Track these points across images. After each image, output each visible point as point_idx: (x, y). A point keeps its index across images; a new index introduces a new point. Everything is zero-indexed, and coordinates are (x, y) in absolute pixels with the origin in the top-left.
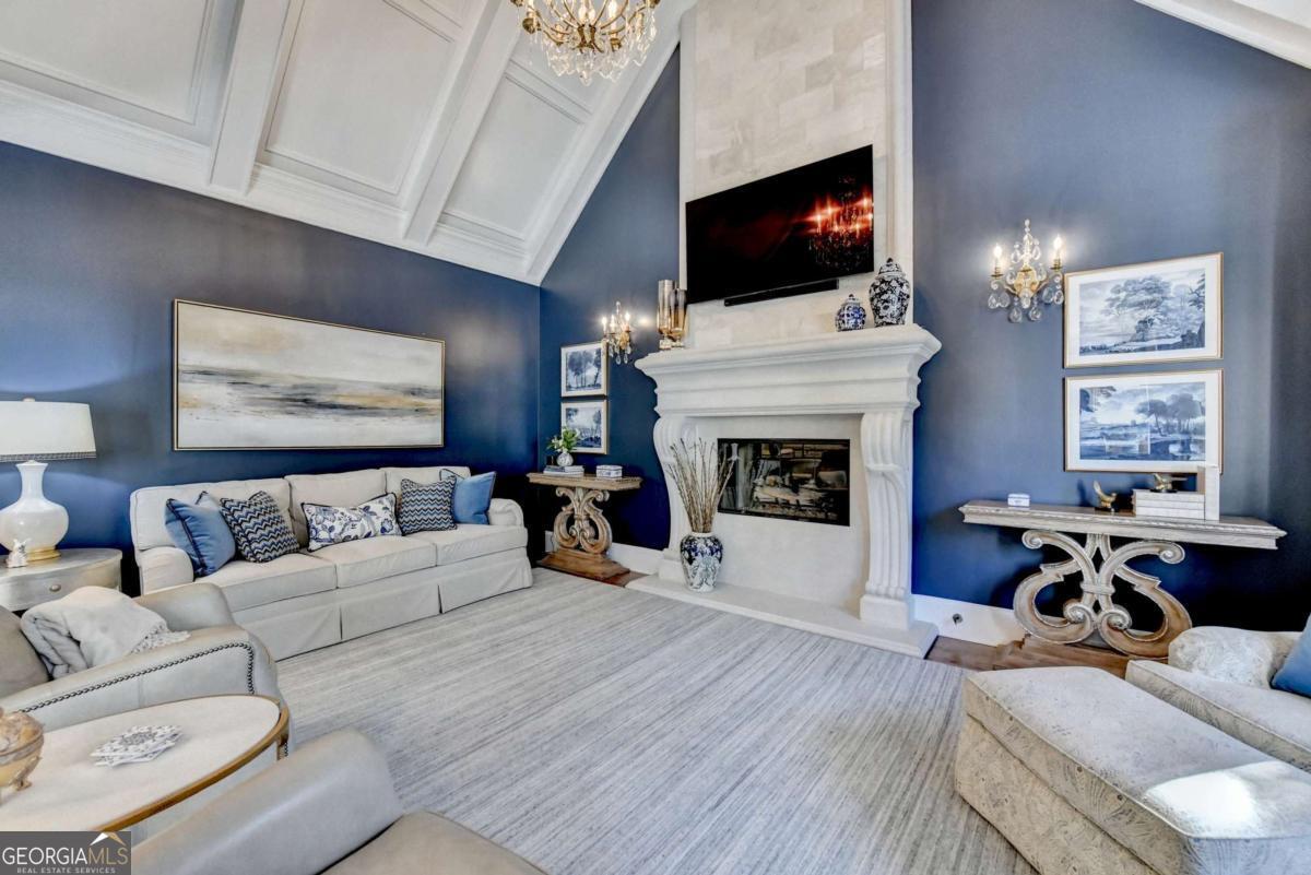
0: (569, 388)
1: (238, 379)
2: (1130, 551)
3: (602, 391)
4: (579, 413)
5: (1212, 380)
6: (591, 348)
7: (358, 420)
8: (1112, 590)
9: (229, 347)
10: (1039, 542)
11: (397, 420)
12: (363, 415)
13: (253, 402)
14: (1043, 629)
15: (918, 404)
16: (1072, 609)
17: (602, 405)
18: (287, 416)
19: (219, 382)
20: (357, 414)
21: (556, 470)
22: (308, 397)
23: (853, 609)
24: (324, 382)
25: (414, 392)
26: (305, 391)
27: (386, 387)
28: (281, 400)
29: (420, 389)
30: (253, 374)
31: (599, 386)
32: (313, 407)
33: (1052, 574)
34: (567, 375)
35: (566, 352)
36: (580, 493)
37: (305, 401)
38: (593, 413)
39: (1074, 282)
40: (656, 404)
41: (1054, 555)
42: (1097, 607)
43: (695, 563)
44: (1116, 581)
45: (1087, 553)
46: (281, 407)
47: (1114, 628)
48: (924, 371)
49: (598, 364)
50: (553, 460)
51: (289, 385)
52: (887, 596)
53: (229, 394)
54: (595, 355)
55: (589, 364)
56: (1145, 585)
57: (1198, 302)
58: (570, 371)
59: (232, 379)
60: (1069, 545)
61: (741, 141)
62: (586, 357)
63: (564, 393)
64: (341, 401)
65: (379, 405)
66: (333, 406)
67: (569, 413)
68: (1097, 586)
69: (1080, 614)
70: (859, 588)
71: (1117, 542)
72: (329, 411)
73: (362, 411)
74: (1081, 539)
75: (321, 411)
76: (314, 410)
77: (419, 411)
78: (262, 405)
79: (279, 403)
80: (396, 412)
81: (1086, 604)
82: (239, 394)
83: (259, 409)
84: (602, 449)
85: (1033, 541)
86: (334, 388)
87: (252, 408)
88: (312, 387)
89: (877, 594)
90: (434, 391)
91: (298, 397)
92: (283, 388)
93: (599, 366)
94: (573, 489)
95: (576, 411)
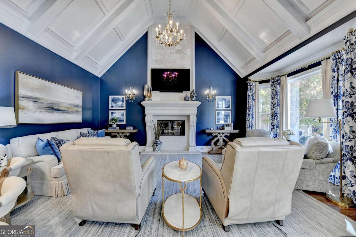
0: (112, 107)
1: (35, 100)
2: (224, 135)
3: (124, 108)
4: (116, 114)
5: (230, 112)
6: (120, 97)
7: (64, 114)
8: (222, 140)
9: (33, 89)
10: (215, 134)
11: (73, 115)
12: (65, 113)
13: (39, 108)
14: (215, 147)
15: (197, 113)
16: (218, 144)
17: (124, 112)
18: (48, 113)
19: (30, 101)
20: (63, 113)
21: (112, 128)
22: (53, 107)
23: (188, 150)
24: (56, 102)
25: (76, 106)
26: (52, 105)
27: (70, 105)
28: (46, 107)
29: (77, 105)
30: (39, 99)
31: (123, 107)
32: (54, 110)
33: (216, 139)
34: (111, 103)
35: (111, 97)
36: (121, 134)
37: (52, 108)
38: (121, 113)
39: (217, 97)
40: (145, 112)
41: (216, 136)
42: (221, 143)
43: (158, 146)
44: (223, 139)
45: (220, 135)
46: (46, 110)
47: (223, 145)
48: (198, 108)
49: (123, 101)
50: (111, 126)
51: (48, 103)
52: (193, 146)
53: (33, 105)
54: (121, 99)
55: (119, 101)
56: (226, 139)
57: (229, 102)
58: (112, 102)
59: (34, 100)
60: (217, 135)
61: (163, 59)
62: (119, 99)
63: (110, 108)
64: (60, 108)
65: (69, 110)
66: (58, 110)
67: (112, 113)
68: (221, 140)
69: (219, 144)
70: (189, 145)
71: (223, 133)
72: (57, 111)
73: (65, 112)
74: (219, 133)
75: (56, 111)
76: (54, 111)
77: (77, 112)
78: (41, 109)
79: (45, 108)
80: (73, 112)
81: (220, 143)
82: (36, 105)
83: (41, 110)
84: (124, 123)
85: (214, 135)
86: (59, 104)
87: (39, 110)
88: (53, 104)
89: (192, 146)
90: (80, 106)
91: (50, 107)
92: (47, 104)
93: (123, 102)
94: (118, 133)
95: (115, 113)
